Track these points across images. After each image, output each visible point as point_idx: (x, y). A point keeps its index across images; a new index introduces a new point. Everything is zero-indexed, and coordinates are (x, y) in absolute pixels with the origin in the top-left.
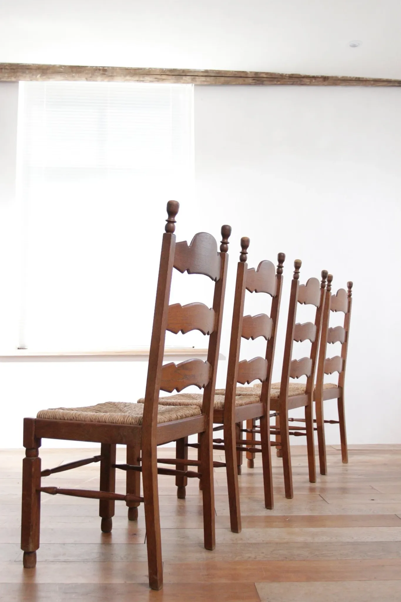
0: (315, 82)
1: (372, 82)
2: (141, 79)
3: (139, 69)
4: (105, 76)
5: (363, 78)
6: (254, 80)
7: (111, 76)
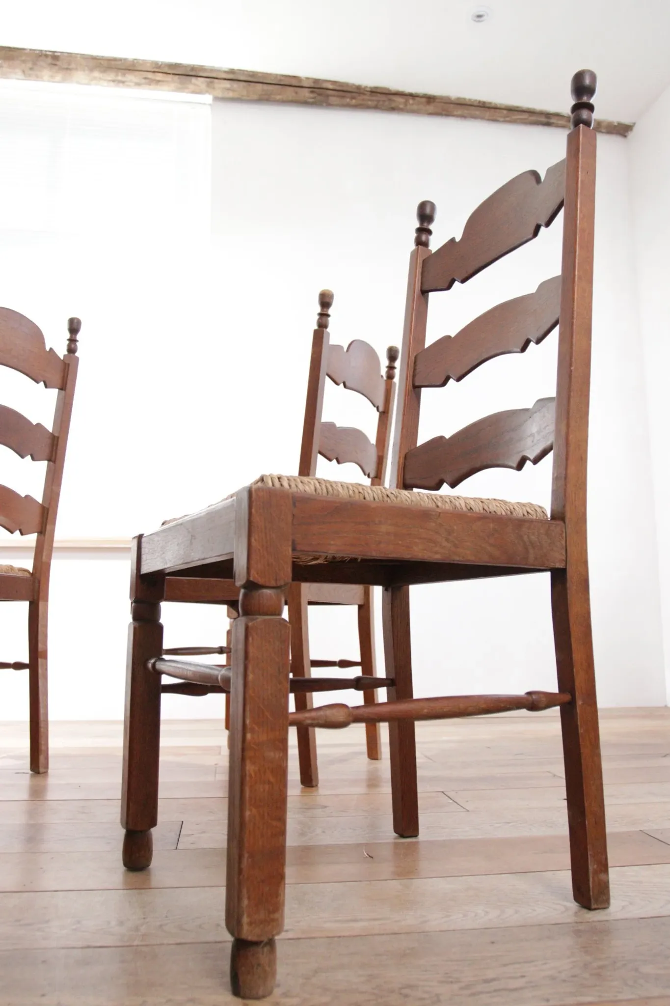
0: (413, 104)
1: (505, 112)
2: (120, 78)
3: (115, 60)
4: (57, 68)
5: (490, 103)
6: (312, 92)
7: (67, 69)
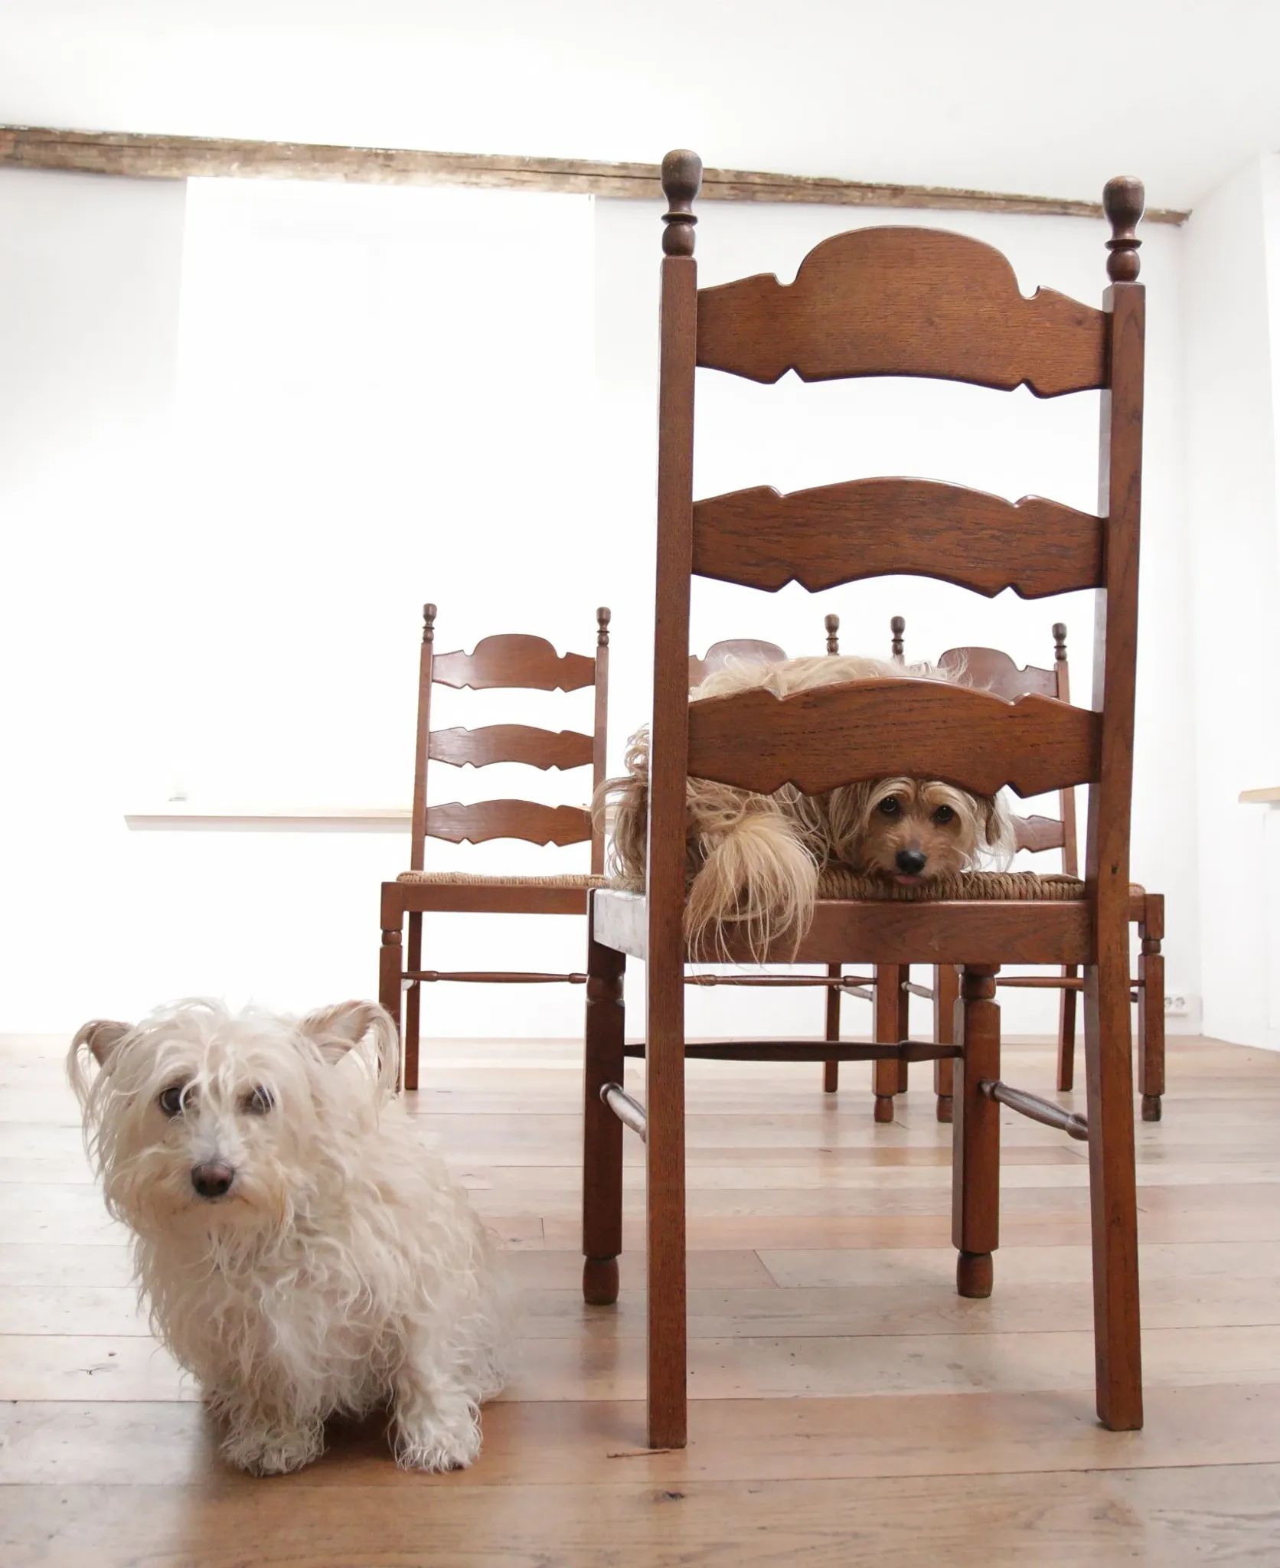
0: (872, 198)
1: (1003, 203)
2: (474, 179)
3: (467, 156)
4: (390, 169)
5: (981, 193)
6: (732, 188)
7: (404, 171)
